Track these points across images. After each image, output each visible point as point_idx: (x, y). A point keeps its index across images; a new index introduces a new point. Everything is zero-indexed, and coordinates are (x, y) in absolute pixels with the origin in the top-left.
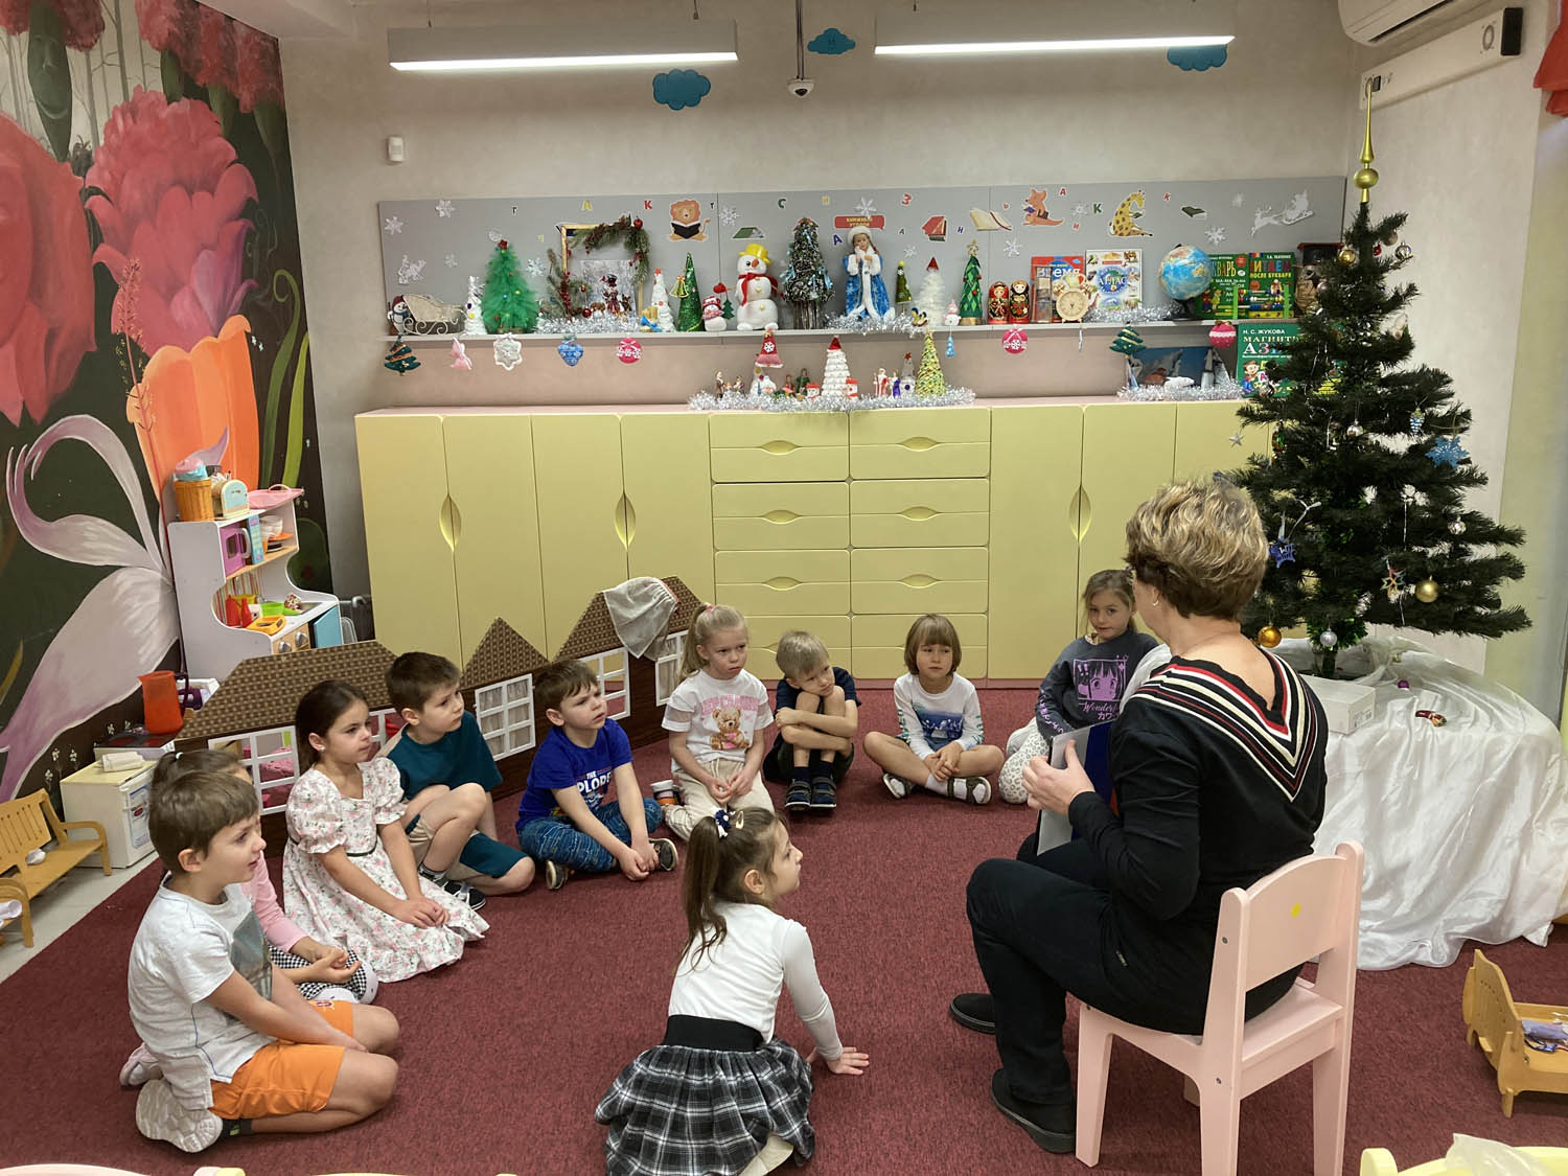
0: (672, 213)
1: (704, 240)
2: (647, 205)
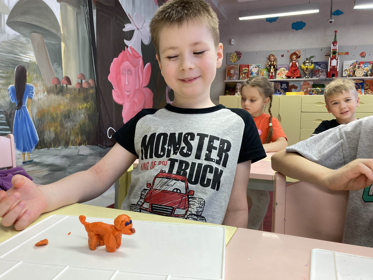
2: (288, 52)
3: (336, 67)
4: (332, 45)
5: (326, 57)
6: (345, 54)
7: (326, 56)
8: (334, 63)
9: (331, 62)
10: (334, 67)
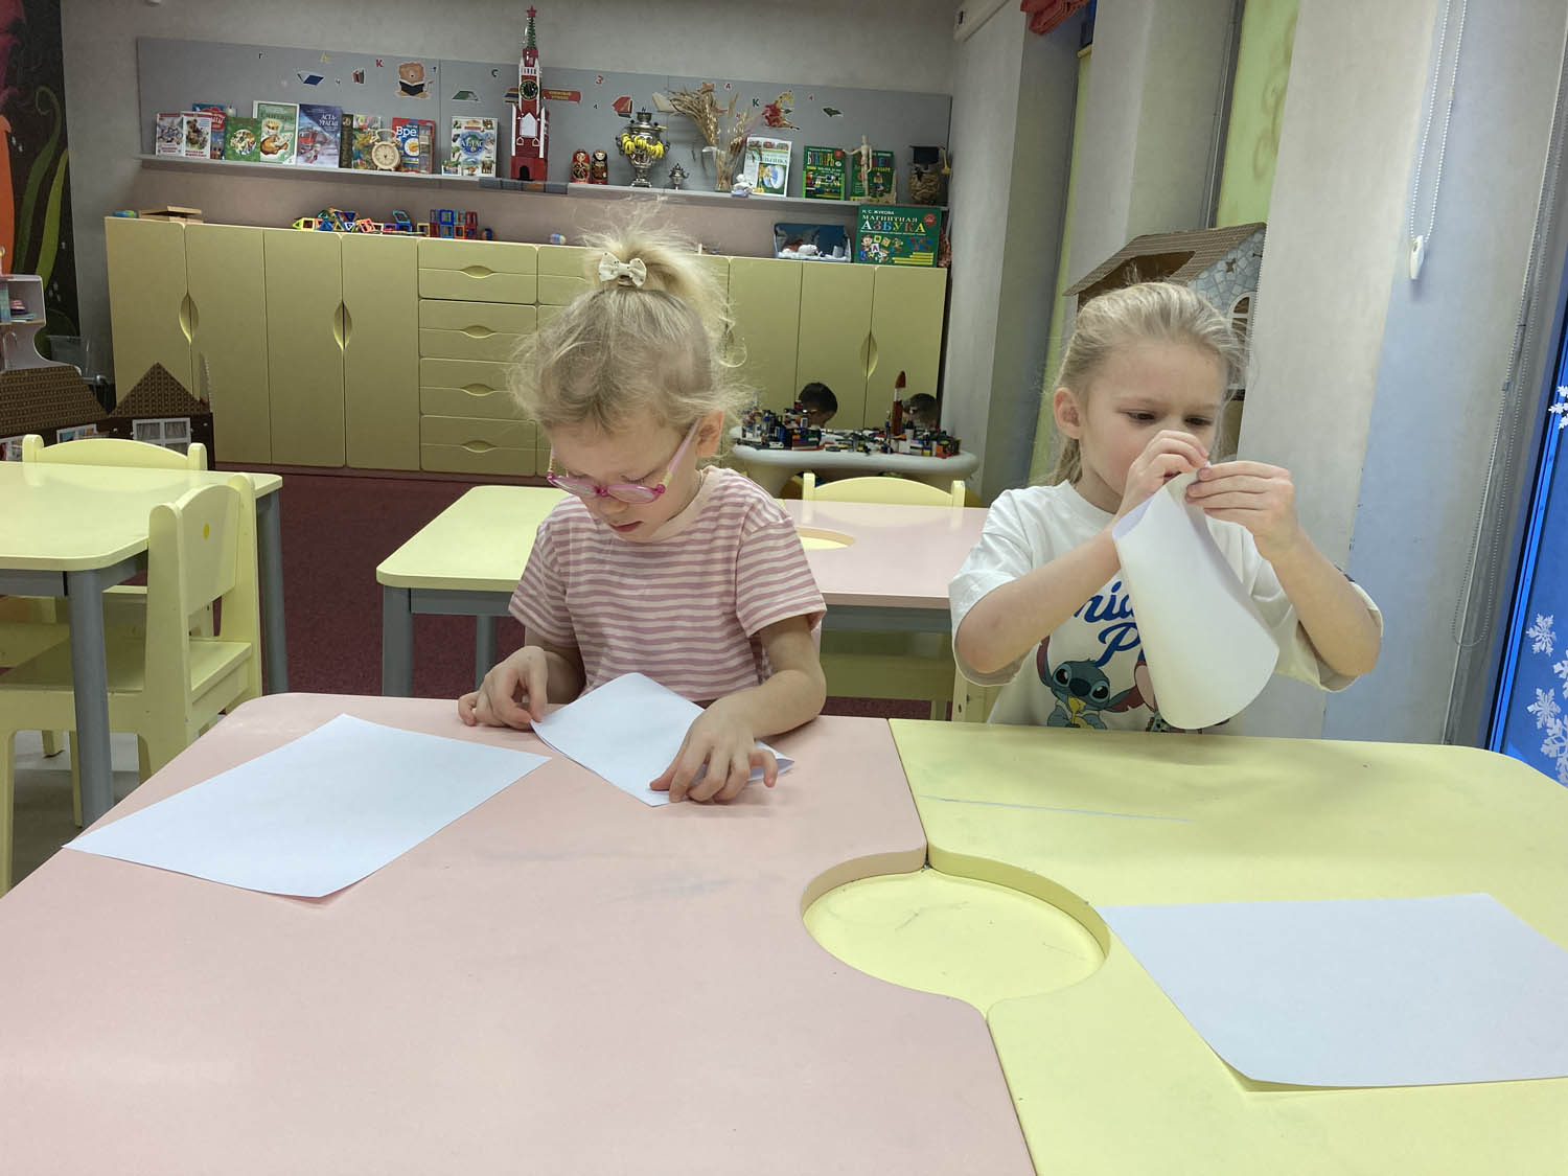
0: (400, 72)
1: (428, 98)
2: (378, 64)
3: (536, 143)
4: (522, 61)
5: (507, 99)
6: (570, 99)
7: (508, 95)
8: (529, 127)
9: (518, 122)
10: (528, 140)
